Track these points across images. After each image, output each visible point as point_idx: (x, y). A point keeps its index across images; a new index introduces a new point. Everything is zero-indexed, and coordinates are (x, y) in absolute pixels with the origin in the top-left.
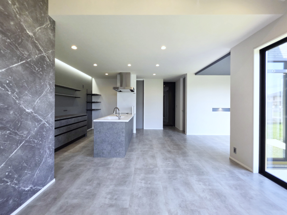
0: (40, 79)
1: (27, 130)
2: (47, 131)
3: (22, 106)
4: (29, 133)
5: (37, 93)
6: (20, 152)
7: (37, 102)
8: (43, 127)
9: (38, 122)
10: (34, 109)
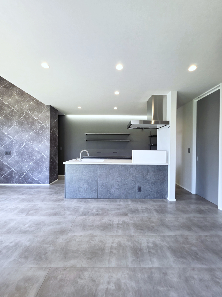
0: (41, 136)
1: (36, 157)
2: (45, 159)
3: (34, 147)
4: (36, 158)
5: (40, 142)
6: (33, 164)
7: (40, 146)
8: (42, 157)
9: (40, 154)
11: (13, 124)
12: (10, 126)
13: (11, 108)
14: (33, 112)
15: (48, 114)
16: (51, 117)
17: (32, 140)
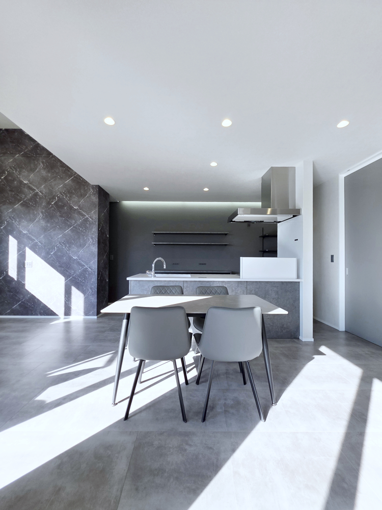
10: (78, 257)
11: (37, 217)
12: (32, 220)
13: (34, 190)
14: (71, 197)
15: (95, 199)
16: (100, 204)
17: (69, 242)
